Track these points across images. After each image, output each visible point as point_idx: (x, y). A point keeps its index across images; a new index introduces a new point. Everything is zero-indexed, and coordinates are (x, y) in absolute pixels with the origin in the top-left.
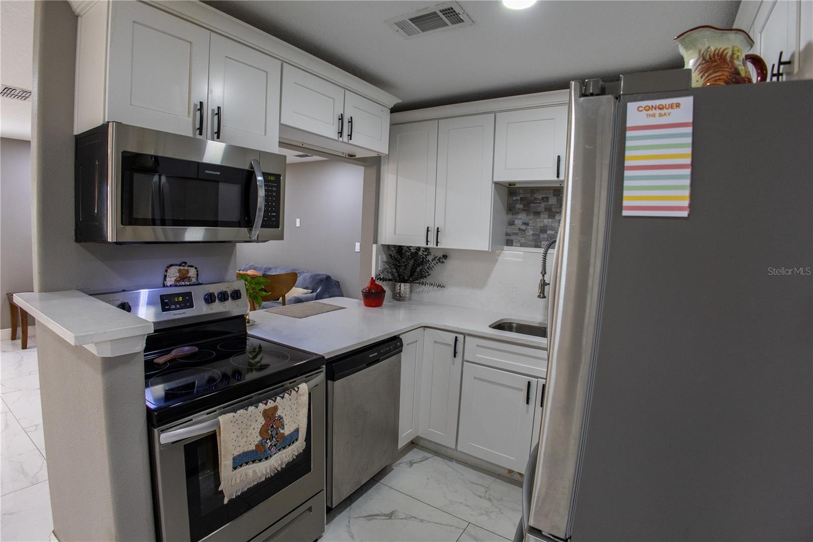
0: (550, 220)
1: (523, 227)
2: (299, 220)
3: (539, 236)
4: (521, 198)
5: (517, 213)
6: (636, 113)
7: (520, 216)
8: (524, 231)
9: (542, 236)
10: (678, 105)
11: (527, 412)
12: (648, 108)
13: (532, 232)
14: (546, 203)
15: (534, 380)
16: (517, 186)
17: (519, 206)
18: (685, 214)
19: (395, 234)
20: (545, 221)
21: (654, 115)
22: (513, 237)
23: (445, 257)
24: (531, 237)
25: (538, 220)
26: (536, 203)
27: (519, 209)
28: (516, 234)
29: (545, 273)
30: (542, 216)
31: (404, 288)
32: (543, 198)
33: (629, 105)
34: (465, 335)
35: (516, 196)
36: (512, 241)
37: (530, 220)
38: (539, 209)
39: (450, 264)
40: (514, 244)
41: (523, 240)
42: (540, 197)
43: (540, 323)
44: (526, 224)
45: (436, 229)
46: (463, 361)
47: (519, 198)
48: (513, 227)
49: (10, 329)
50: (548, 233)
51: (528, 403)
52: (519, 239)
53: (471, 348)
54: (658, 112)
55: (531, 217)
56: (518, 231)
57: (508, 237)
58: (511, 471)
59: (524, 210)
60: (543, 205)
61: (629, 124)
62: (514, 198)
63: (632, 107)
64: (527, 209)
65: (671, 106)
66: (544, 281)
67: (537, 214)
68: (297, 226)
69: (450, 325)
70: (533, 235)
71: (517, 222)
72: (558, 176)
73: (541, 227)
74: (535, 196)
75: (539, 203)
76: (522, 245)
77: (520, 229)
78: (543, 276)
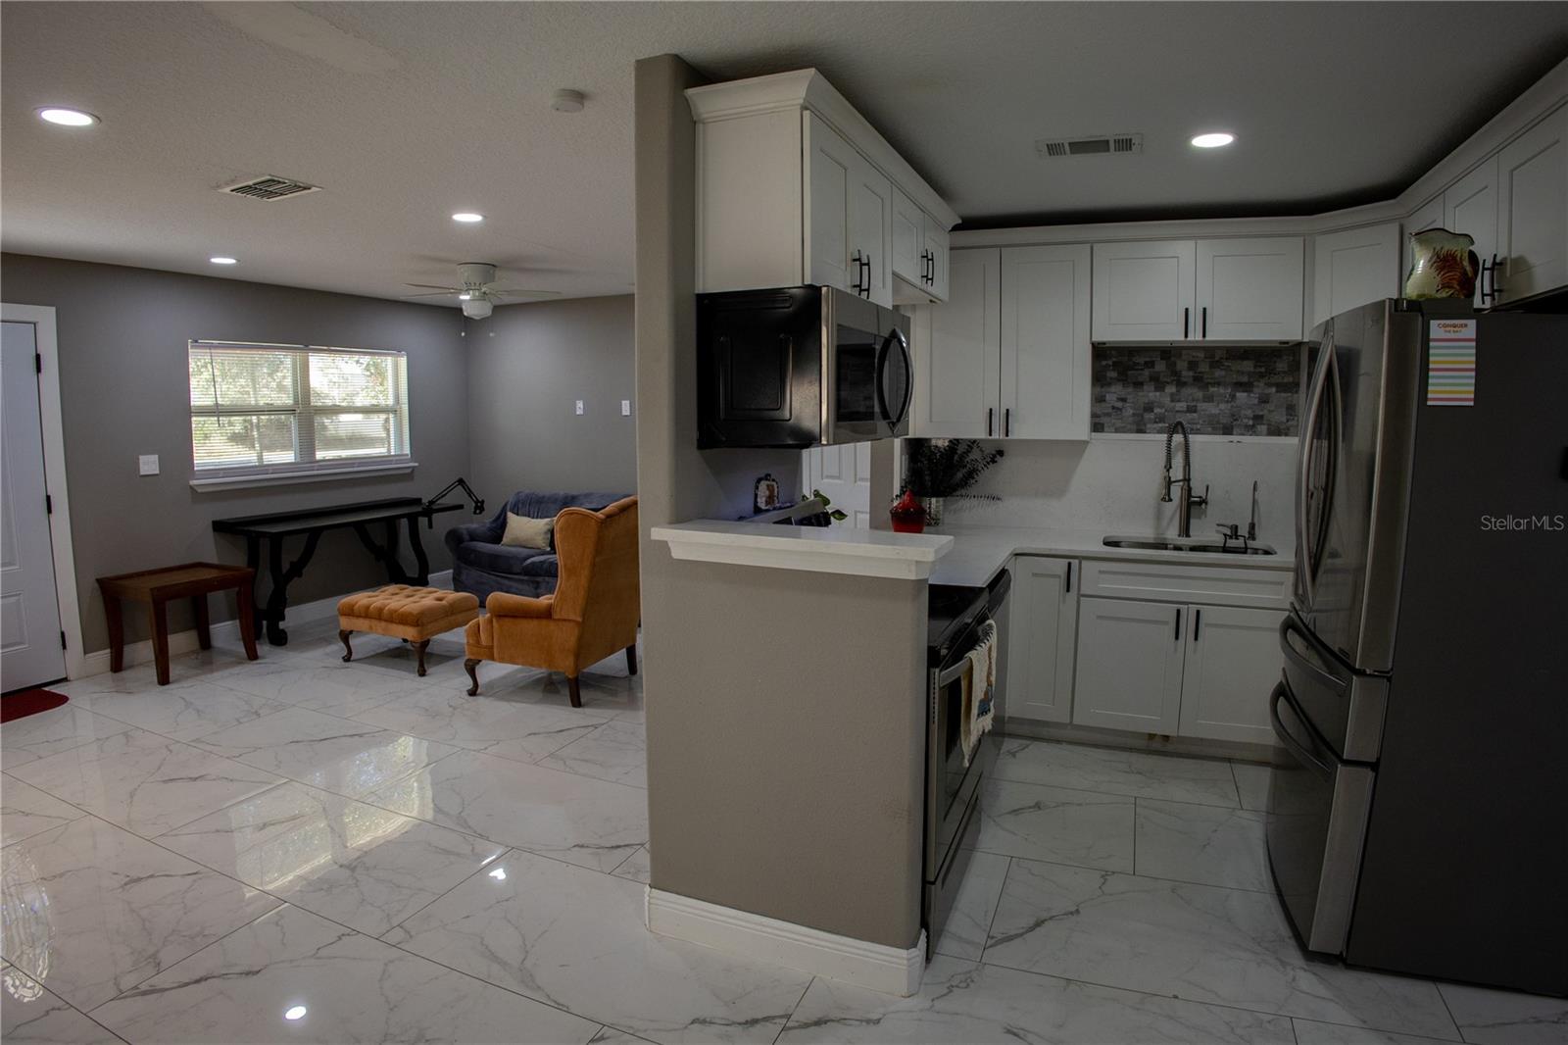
0: (1158, 394)
1: (1119, 404)
2: (628, 402)
3: (1142, 416)
4: (1114, 362)
5: (1109, 384)
6: (1437, 329)
7: (1113, 389)
8: (1120, 410)
9: (1147, 416)
10: (1466, 325)
11: (1176, 650)
12: (1445, 326)
13: (1131, 412)
14: (1151, 370)
15: (1183, 608)
16: (1107, 345)
17: (1113, 374)
18: (1472, 404)
19: (931, 421)
20: (1151, 394)
21: (1450, 332)
22: (1104, 420)
23: (1001, 453)
24: (1131, 419)
25: (1141, 394)
26: (1137, 370)
27: (1111, 378)
28: (1108, 415)
29: (1171, 467)
30: (1145, 387)
31: (934, 504)
32: (1146, 363)
33: (1432, 322)
34: (1081, 558)
35: (1106, 360)
36: (1102, 425)
37: (1129, 394)
38: (1140, 379)
39: (1006, 464)
40: (1106, 429)
41: (1119, 424)
42: (1141, 360)
43: (1155, 539)
44: (1124, 400)
45: (1004, 411)
46: (1080, 595)
47: (1110, 363)
48: (1103, 405)
49: (108, 651)
50: (1155, 411)
51: (1177, 638)
52: (1113, 421)
53: (1091, 577)
54: (1452, 329)
55: (1130, 390)
56: (1110, 410)
57: (1097, 420)
58: (1151, 736)
59: (1119, 380)
60: (1146, 372)
61: (1431, 337)
62: (1104, 363)
63: (1434, 323)
64: (1123, 379)
65: (1461, 326)
66: (1170, 478)
67: (1138, 385)
68: (624, 413)
69: (1058, 547)
70: (1134, 414)
71: (1108, 397)
72: (1186, 336)
73: (1145, 403)
74: (1134, 359)
75: (1142, 370)
76: (1117, 431)
77: (1113, 408)
78: (1168, 471)
